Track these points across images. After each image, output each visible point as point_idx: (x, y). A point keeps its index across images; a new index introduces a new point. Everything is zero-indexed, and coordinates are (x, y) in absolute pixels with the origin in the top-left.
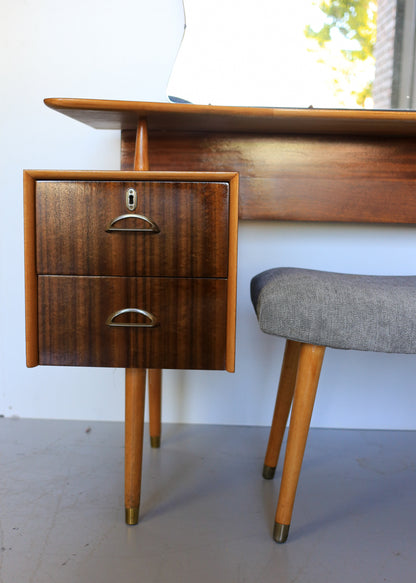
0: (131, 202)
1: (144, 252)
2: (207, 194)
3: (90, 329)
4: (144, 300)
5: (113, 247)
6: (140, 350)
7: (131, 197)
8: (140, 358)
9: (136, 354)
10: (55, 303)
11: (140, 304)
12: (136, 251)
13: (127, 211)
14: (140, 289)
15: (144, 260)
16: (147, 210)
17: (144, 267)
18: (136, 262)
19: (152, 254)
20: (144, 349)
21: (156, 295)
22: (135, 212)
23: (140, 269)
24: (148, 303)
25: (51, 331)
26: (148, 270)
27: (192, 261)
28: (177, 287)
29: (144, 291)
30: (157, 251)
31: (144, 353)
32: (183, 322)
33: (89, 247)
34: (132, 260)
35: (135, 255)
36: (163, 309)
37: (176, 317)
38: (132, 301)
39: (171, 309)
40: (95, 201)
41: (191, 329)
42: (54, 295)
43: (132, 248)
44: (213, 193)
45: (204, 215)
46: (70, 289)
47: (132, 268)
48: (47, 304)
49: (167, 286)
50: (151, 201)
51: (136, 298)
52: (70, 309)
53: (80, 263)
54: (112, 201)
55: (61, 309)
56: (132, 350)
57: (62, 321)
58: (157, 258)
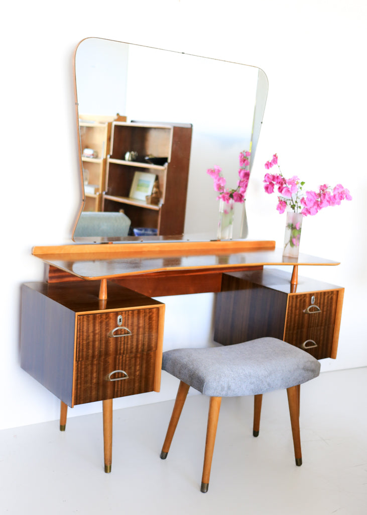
0: (120, 321)
1: (124, 344)
2: (151, 314)
3: (98, 383)
4: (122, 366)
5: (111, 344)
6: (119, 389)
7: (120, 319)
8: (119, 393)
9: (117, 391)
10: (83, 374)
11: (120, 368)
12: (121, 344)
13: (117, 326)
14: (121, 361)
15: (124, 348)
16: (126, 324)
17: (124, 351)
18: (120, 349)
19: (127, 345)
20: (121, 389)
21: (127, 362)
22: (122, 326)
23: (122, 352)
24: (124, 367)
25: (80, 388)
26: (125, 352)
27: (143, 345)
28: (136, 357)
29: (122, 361)
30: (129, 343)
31: (121, 391)
32: (138, 373)
33: (100, 345)
34: (119, 348)
35: (121, 346)
36: (130, 368)
37: (135, 372)
38: (117, 367)
39: (133, 368)
40: (104, 323)
41: (141, 376)
42: (83, 370)
43: (119, 343)
44: (153, 313)
45: (150, 323)
46: (90, 366)
47: (119, 352)
48: (79, 375)
49: (132, 358)
50: (128, 320)
51: (119, 365)
52: (89, 375)
53: (96, 353)
54: (112, 322)
55: (86, 376)
56: (116, 389)
57: (86, 382)
58: (129, 346)
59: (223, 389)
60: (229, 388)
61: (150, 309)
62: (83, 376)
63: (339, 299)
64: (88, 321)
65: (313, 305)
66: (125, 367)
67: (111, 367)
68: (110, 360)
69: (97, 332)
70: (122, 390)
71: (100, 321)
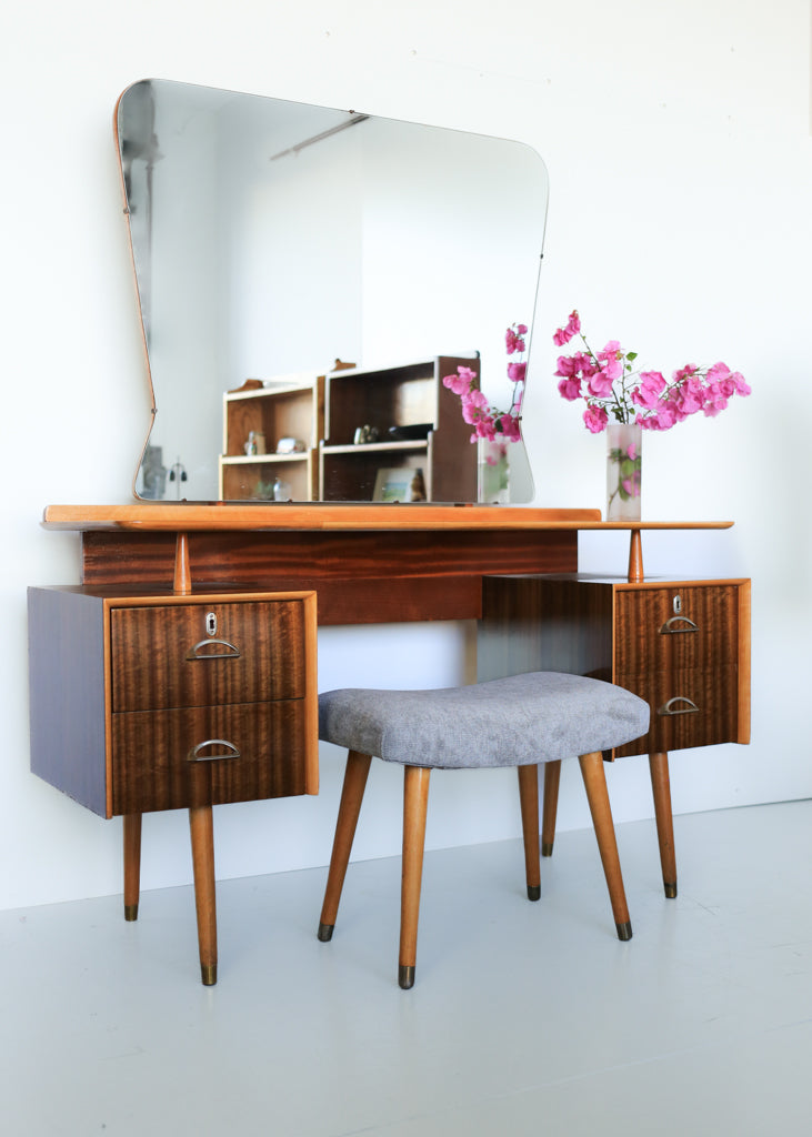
0: (212, 627)
1: (225, 679)
2: (284, 613)
3: (169, 768)
4: (225, 730)
5: (194, 676)
6: (222, 785)
7: (212, 621)
8: (222, 793)
9: (218, 788)
10: (132, 743)
11: (221, 734)
12: (217, 677)
13: (207, 637)
14: (220, 719)
15: (226, 687)
16: (228, 634)
17: (226, 695)
18: (217, 690)
19: (233, 680)
20: (226, 783)
21: (237, 722)
22: (216, 637)
23: (221, 696)
24: (229, 734)
25: (127, 776)
26: (229, 697)
27: (272, 684)
28: (257, 712)
29: (225, 720)
30: (237, 677)
31: (226, 789)
32: (263, 749)
33: (169, 677)
34: (213, 688)
35: (217, 683)
36: (244, 737)
37: (257, 745)
38: (213, 732)
39: (252, 736)
40: (174, 628)
41: (271, 755)
42: (132, 733)
43: (213, 675)
44: (290, 612)
45: (283, 635)
46: (148, 726)
47: (213, 697)
48: (123, 745)
49: (247, 713)
50: (231, 624)
51: (217, 728)
52: (148, 747)
53: (160, 696)
54: (192, 627)
55: (139, 748)
56: (213, 785)
57: (140, 763)
58: (237, 684)
59: (426, 746)
60: (441, 745)
61: (281, 601)
62: (132, 749)
63: (741, 605)
64: (135, 620)
65: (678, 615)
66: (232, 735)
67: (197, 731)
68: (195, 714)
69: (158, 647)
70: (230, 786)
71: (163, 622)
